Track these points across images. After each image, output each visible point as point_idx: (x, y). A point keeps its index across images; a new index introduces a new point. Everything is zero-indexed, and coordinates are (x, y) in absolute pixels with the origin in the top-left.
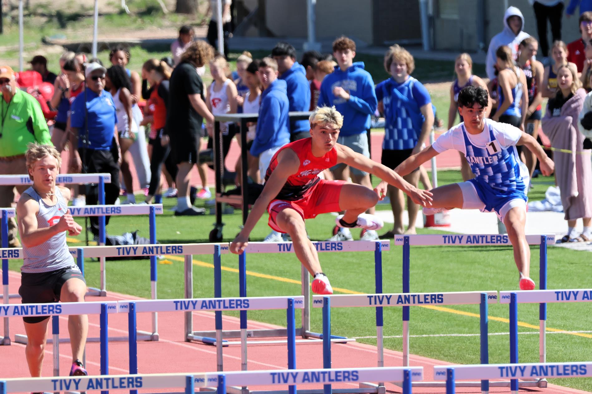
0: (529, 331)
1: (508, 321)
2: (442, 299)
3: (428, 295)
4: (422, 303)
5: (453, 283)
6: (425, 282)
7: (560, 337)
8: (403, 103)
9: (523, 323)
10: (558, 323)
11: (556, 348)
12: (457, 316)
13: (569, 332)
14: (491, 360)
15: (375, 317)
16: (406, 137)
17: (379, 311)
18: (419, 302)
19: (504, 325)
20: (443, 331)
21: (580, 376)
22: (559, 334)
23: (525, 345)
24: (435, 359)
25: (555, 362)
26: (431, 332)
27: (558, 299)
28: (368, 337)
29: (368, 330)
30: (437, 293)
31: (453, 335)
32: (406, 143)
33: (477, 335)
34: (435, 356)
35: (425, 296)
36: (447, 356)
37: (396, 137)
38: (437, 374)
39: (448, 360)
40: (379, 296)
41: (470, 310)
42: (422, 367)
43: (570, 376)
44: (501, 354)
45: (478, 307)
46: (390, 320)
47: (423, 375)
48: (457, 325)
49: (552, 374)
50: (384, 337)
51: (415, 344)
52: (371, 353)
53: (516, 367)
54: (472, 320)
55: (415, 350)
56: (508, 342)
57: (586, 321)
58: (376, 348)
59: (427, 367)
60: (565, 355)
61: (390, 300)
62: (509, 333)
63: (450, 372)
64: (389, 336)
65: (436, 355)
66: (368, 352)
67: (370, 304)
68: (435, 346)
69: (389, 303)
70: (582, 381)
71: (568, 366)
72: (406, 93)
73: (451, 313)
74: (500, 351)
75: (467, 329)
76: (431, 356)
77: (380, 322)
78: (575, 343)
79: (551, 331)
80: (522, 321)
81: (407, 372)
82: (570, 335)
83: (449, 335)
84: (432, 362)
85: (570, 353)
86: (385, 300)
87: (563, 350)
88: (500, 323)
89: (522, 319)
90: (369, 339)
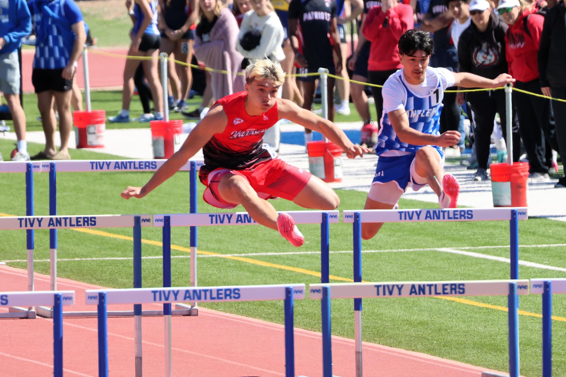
0: (183, 255)
1: (161, 244)
2: (95, 222)
3: (81, 218)
4: (74, 225)
5: (106, 206)
6: (77, 204)
7: (214, 260)
8: (54, 20)
9: (177, 246)
10: (212, 246)
11: (210, 272)
12: (111, 239)
13: (223, 256)
14: (144, 284)
15: (26, 240)
16: (57, 54)
17: (30, 234)
18: (71, 225)
19: (157, 249)
20: (95, 255)
21: (233, 300)
22: (213, 257)
23: (178, 269)
24: (88, 283)
25: (209, 286)
26: (83, 256)
27: (212, 223)
28: (18, 260)
29: (19, 254)
30: (89, 216)
31: (105, 259)
32: (57, 62)
33: (130, 258)
34: (87, 280)
35: (77, 218)
36: (99, 280)
37: (47, 55)
38: (89, 298)
39: (101, 284)
40: (29, 219)
41: (124, 233)
42: (73, 292)
43: (224, 300)
44: (154, 278)
45: (131, 230)
46: (41, 243)
47: (74, 299)
48: (110, 248)
49: (206, 298)
50: (34, 260)
51: (67, 267)
52: (22, 277)
53: (169, 292)
54: (125, 243)
55: (67, 273)
56: (161, 266)
57: (240, 244)
58: (26, 271)
59: (79, 291)
60: (219, 278)
61: (42, 223)
62: (162, 257)
63: (102, 297)
64: (40, 259)
65: (89, 279)
66: (18, 276)
67: (21, 226)
68: (87, 270)
69: (40, 225)
70: (236, 305)
71: (221, 290)
72: (57, 10)
73: (104, 237)
74: (153, 275)
75: (120, 253)
76: (84, 280)
77: (30, 245)
78: (229, 267)
79: (205, 255)
80: (176, 244)
81: (58, 296)
82: (224, 259)
83: (101, 259)
84: (84, 287)
85: (224, 277)
86: (36, 223)
87: (217, 273)
88: (153, 247)
89: (176, 242)
90: (20, 262)
